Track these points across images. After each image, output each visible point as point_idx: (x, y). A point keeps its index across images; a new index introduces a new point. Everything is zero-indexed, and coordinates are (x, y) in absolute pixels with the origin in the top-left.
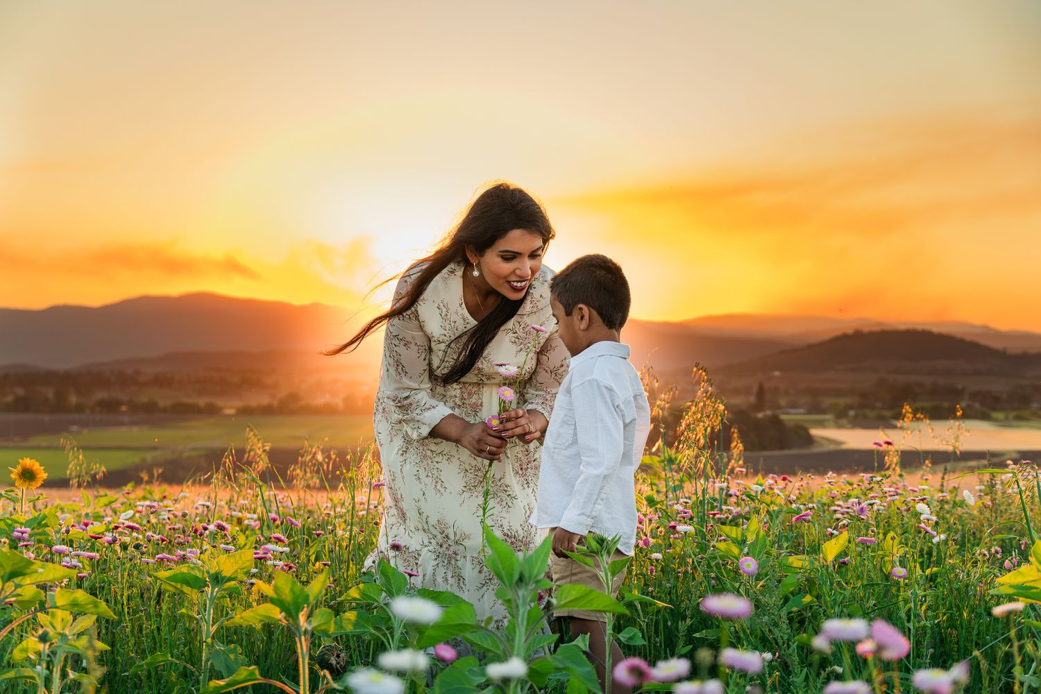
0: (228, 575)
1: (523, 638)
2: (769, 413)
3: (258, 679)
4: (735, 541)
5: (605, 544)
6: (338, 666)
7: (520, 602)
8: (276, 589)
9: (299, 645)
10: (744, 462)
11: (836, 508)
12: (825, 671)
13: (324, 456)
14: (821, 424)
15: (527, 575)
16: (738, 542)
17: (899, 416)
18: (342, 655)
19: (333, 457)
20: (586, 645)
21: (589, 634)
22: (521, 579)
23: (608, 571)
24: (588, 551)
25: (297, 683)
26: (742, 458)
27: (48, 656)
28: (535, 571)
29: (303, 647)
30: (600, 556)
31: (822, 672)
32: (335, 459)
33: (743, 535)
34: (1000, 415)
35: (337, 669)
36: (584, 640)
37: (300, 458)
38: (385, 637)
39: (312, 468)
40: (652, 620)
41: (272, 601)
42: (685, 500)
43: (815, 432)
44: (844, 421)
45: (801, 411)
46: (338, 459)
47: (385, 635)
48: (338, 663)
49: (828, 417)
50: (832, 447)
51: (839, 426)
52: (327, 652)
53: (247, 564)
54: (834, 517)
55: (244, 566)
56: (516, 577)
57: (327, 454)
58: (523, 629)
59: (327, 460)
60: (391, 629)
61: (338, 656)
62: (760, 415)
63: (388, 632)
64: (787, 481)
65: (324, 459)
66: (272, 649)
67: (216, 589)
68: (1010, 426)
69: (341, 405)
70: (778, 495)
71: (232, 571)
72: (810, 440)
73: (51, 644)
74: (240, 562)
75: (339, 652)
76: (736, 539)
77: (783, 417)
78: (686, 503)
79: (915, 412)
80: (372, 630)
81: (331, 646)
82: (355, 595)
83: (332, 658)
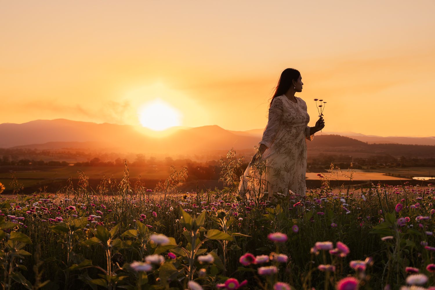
0: (78, 227)
3: (91, 266)
4: (271, 214)
5: (224, 214)
8: (98, 232)
9: (107, 253)
15: (195, 226)
16: (273, 214)
17: (329, 168)
18: (122, 257)
19: (115, 182)
21: (217, 249)
22: (193, 228)
25: (107, 268)
27: (8, 257)
30: (222, 219)
33: (274, 211)
34: (365, 167)
37: (101, 182)
38: (138, 251)
41: (96, 236)
48: (120, 261)
52: (116, 256)
53: (85, 223)
55: (84, 223)
57: (112, 181)
59: (113, 183)
60: (141, 247)
61: (120, 258)
63: (139, 249)
67: (73, 232)
68: (369, 172)
71: (79, 225)
73: (9, 253)
74: (82, 222)
79: (335, 165)
80: (134, 248)
81: (117, 254)
82: (127, 234)
83: (118, 259)
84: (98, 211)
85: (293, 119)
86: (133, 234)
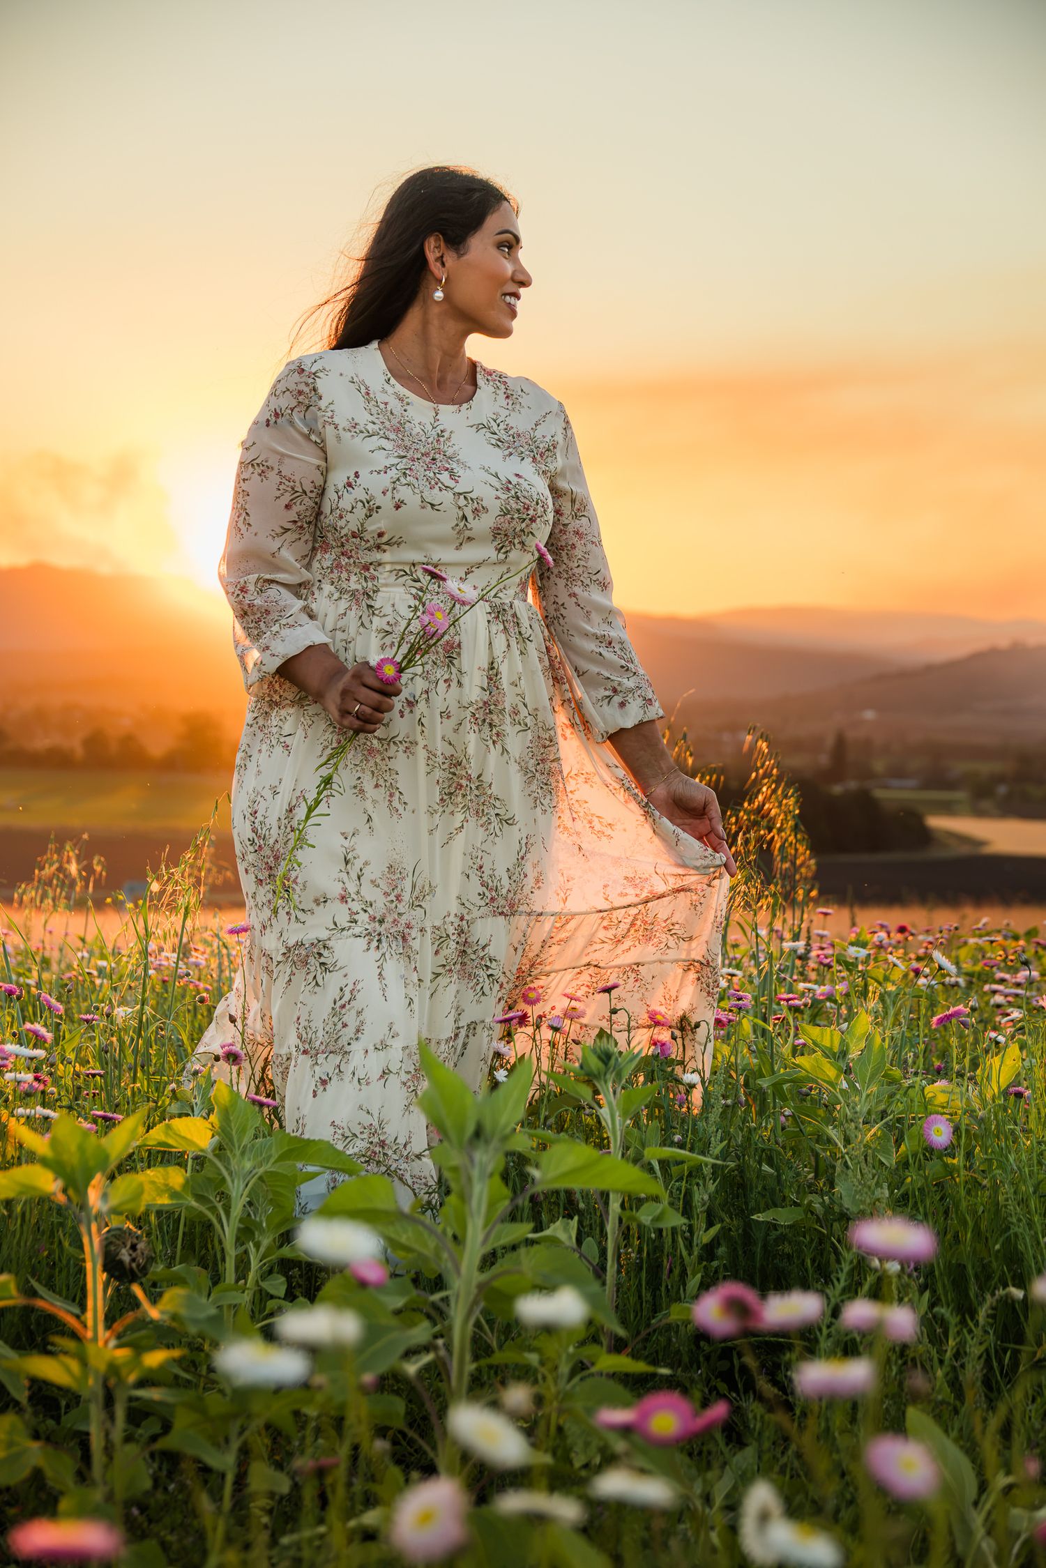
1: (480, 1237)
2: (852, 785)
3: (11, 1298)
4: (828, 1053)
5: (612, 1062)
6: (134, 1265)
7: (475, 1173)
8: (54, 1144)
9: (85, 1237)
10: (821, 893)
11: (995, 987)
12: (993, 1295)
13: (80, 867)
14: (947, 809)
15: (488, 1126)
16: (834, 1054)
18: (141, 1246)
19: (98, 868)
20: (570, 1238)
21: (576, 1218)
22: (478, 1134)
23: (615, 1108)
24: (583, 1072)
25: (83, 1307)
26: (817, 886)
28: (503, 1120)
29: (93, 1244)
30: (603, 1082)
31: (988, 1297)
32: (101, 874)
33: (842, 1041)
35: (131, 1270)
36: (566, 1229)
37: (37, 871)
38: (213, 1213)
39: (58, 890)
40: (679, 1189)
41: (44, 1162)
42: (731, 970)
43: (937, 822)
44: (986, 804)
45: (911, 783)
46: (104, 873)
47: (213, 1209)
48: (133, 1260)
49: (961, 795)
50: (965, 850)
51: (979, 813)
52: (114, 1240)
54: (992, 1002)
56: (470, 1129)
57: (85, 863)
58: (480, 1222)
59: (84, 874)
60: (224, 1196)
61: (134, 1247)
62: (837, 789)
63: (219, 1206)
64: (907, 934)
65: (79, 872)
66: (12, 1228)
69: (79, 752)
70: (895, 965)
72: (926, 837)
75: (135, 1241)
76: (831, 1049)
77: (879, 794)
78: (733, 975)
80: (194, 1204)
81: (120, 1229)
82: (163, 1138)
83: (124, 1251)
84: (28, 1025)
85: (372, 510)
86: (189, 1137)
